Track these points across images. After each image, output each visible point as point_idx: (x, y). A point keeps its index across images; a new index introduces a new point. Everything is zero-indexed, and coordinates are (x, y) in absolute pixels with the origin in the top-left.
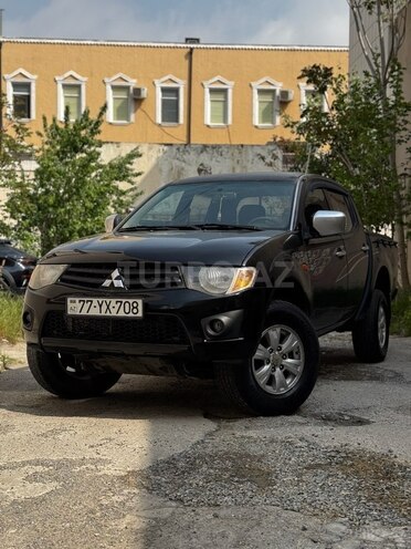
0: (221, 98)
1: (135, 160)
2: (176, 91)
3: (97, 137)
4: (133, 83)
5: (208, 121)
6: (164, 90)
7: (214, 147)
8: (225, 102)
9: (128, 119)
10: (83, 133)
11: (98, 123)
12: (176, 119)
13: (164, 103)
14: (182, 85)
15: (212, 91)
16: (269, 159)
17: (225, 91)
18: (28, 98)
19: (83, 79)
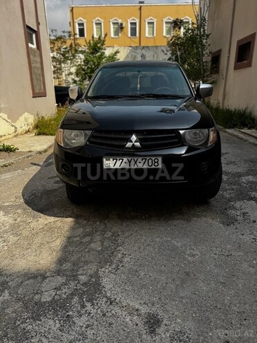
0: (152, 26)
1: (118, 54)
2: (135, 24)
3: (104, 46)
4: (120, 21)
5: (147, 35)
6: (131, 23)
7: (147, 47)
8: (153, 27)
9: (118, 35)
10: (99, 45)
11: (104, 41)
12: (135, 35)
13: (131, 28)
14: (137, 21)
15: (149, 23)
16: (165, 52)
17: (153, 23)
18: (83, 29)
19: (102, 20)
